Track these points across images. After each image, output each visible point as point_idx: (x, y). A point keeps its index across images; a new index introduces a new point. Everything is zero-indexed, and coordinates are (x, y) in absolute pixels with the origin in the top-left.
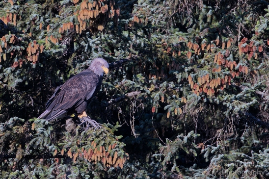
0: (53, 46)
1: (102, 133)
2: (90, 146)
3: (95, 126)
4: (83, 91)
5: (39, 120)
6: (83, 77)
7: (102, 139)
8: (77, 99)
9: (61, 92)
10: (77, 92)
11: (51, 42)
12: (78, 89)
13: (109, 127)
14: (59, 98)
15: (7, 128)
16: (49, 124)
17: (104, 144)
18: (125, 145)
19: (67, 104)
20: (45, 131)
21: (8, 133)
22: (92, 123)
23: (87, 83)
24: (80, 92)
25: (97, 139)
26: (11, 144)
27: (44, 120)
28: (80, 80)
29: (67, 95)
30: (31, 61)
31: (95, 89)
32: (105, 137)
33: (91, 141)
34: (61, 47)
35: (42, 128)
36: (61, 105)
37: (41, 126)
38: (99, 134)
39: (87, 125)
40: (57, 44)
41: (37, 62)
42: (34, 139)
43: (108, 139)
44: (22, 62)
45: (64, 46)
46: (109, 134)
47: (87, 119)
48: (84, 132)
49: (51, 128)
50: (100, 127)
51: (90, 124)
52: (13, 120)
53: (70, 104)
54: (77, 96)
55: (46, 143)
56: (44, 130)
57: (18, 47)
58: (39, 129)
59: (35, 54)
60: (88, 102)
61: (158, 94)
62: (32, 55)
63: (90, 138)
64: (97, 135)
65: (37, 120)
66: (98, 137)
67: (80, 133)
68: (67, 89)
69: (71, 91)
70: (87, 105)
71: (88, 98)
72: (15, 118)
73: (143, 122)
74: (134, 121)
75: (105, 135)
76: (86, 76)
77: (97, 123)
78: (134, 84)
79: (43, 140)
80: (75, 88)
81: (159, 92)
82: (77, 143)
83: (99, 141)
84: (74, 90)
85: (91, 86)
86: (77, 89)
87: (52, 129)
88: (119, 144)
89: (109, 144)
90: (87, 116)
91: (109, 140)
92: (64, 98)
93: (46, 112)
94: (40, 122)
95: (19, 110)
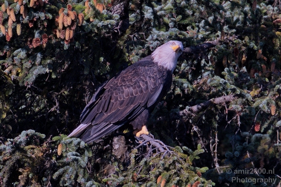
0: (97, 14)
1: (174, 162)
2: (154, 184)
3: (162, 150)
4: (141, 92)
5: (71, 140)
6: (142, 68)
7: (175, 173)
8: (133, 106)
9: (106, 94)
10: (132, 95)
11: (94, 8)
12: (134, 88)
13: (185, 152)
14: (103, 104)
15: (17, 147)
16: (86, 147)
17: (178, 181)
18: (214, 184)
19: (115, 113)
20: (79, 158)
21: (18, 155)
22: (158, 145)
23: (148, 78)
24: (137, 93)
25: (165, 172)
26: (21, 174)
27: (79, 140)
28: (137, 74)
29: (117, 100)
30: (62, 37)
31: (161, 89)
32: (179, 171)
33: (157, 177)
34: (111, 18)
35: (74, 153)
36: (106, 115)
37: (73, 149)
38: (170, 165)
39: (150, 150)
40: (104, 12)
41: (71, 40)
42: (61, 170)
43: (185, 174)
44: (46, 40)
45: (116, 16)
46: (185, 165)
47: (148, 139)
48: (144, 160)
49: (89, 154)
50: (171, 152)
51: (153, 147)
52: (27, 135)
53: (122, 113)
54: (132, 101)
55: (81, 176)
56: (77, 155)
57: (42, 15)
58: (69, 153)
59: (70, 27)
60: (151, 109)
61: (265, 101)
62: (64, 28)
63: (154, 171)
64: (167, 166)
65: (66, 139)
66: (167, 169)
67: (137, 162)
68: (115, 89)
69: (123, 92)
70: (150, 116)
71: (150, 104)
72: (31, 132)
73: (239, 146)
74: (216, 144)
75: (180, 165)
76: (146, 68)
77: (165, 146)
78: (225, 83)
79: (75, 172)
80: (128, 87)
81: (268, 98)
82: (133, 178)
83: (170, 176)
84: (126, 90)
85: (155, 84)
86: (131, 88)
87: (91, 155)
88: (203, 183)
89: (187, 183)
90: (147, 133)
91: (187, 174)
92: (111, 104)
93: (82, 126)
94: (71, 142)
95: (34, 119)
